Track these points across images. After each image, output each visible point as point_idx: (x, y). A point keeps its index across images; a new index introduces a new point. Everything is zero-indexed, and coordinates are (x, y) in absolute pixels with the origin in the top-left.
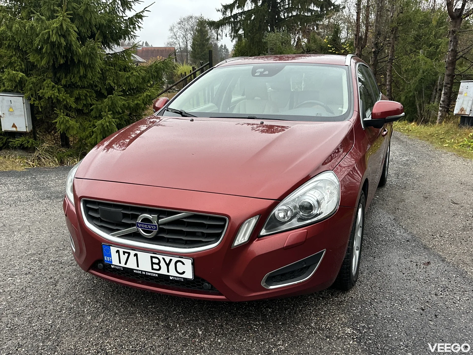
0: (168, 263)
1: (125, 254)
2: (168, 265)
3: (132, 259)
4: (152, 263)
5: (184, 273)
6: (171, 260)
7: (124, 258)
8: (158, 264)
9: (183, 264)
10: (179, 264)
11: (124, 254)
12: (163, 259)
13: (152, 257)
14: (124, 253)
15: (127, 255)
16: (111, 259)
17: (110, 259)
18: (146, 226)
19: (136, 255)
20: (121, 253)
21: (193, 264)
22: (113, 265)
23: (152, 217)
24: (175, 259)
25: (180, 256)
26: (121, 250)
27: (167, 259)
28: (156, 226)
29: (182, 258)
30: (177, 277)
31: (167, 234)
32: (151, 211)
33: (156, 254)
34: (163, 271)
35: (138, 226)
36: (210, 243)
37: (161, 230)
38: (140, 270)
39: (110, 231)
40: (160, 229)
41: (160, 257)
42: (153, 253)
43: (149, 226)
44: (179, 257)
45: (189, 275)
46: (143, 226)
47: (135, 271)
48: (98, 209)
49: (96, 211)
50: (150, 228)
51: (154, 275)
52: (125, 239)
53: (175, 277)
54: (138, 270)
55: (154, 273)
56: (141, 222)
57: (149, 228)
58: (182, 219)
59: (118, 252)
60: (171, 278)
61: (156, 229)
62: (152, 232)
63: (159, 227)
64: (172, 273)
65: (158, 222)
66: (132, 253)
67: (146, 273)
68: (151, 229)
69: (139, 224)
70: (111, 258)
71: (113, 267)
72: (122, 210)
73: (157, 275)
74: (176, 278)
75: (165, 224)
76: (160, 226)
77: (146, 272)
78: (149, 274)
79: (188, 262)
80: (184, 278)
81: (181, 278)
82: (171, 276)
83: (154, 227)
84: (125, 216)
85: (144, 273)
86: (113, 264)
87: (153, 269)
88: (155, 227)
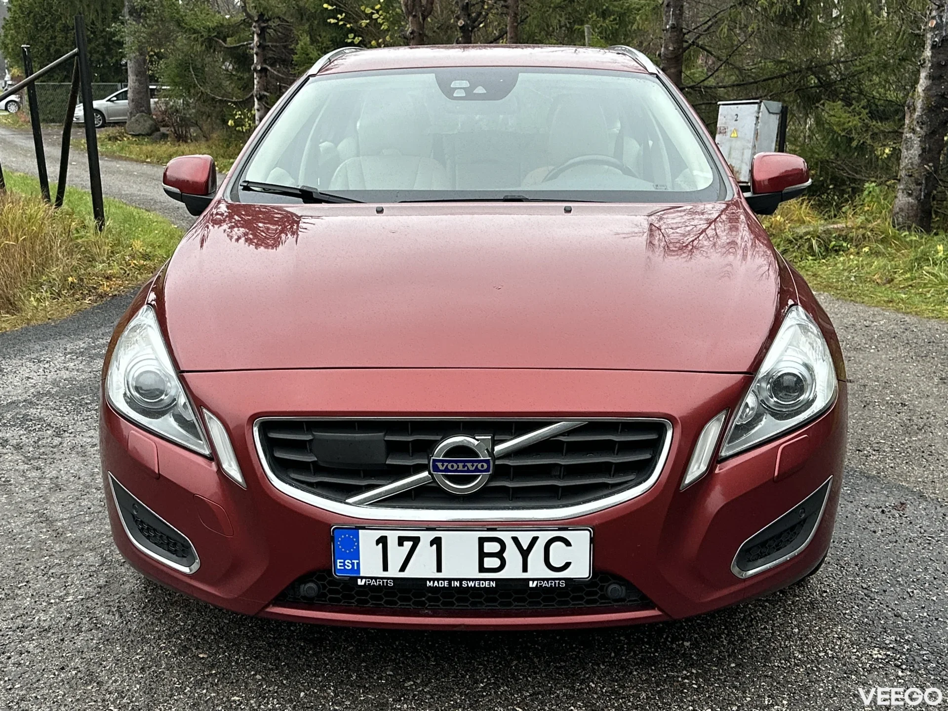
0: (525, 548)
1: (405, 543)
2: (525, 554)
3: (425, 554)
4: (482, 555)
5: (568, 565)
6: (535, 539)
7: (397, 554)
8: (500, 555)
9: (568, 543)
10: (556, 546)
11: (401, 544)
12: (515, 540)
13: (482, 541)
14: (401, 541)
15: (408, 545)
16: (358, 564)
17: (353, 564)
18: (461, 465)
19: (437, 542)
20: (392, 542)
21: (592, 540)
22: (362, 578)
23: (476, 443)
24: (544, 536)
25: (561, 526)
26: (392, 537)
27: (525, 538)
28: (487, 461)
29: (566, 529)
30: (548, 580)
31: (512, 480)
32: (471, 426)
33: (495, 530)
34: (513, 571)
35: (436, 469)
36: (626, 485)
37: (501, 472)
38: (444, 580)
39: (343, 492)
40: (496, 467)
41: (506, 536)
42: (489, 530)
43: (469, 465)
44: (560, 529)
45: (581, 569)
46: (452, 466)
47: (429, 584)
48: (311, 441)
49: (299, 446)
50: (471, 468)
51: (486, 584)
52: (394, 507)
53: (543, 580)
54: (438, 580)
55: (485, 580)
56: (444, 456)
57: (468, 471)
58: (556, 436)
59: (383, 541)
60: (532, 584)
61: (487, 470)
62: (477, 477)
63: (494, 463)
64: (537, 570)
65: (491, 453)
66: (426, 537)
67: (461, 584)
68: (477, 470)
69: (439, 464)
70: (355, 562)
71: (360, 582)
72: (385, 435)
73: (493, 584)
74: (545, 584)
75: (509, 454)
76: (497, 462)
77: (461, 580)
78: (471, 584)
79: (581, 539)
80: (567, 580)
81: (560, 579)
82: (533, 580)
83: (482, 466)
84: (394, 448)
85: (457, 584)
86: (362, 574)
87: (482, 569)
88: (485, 466)
